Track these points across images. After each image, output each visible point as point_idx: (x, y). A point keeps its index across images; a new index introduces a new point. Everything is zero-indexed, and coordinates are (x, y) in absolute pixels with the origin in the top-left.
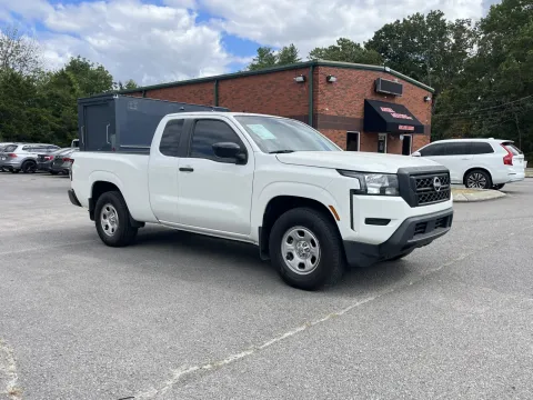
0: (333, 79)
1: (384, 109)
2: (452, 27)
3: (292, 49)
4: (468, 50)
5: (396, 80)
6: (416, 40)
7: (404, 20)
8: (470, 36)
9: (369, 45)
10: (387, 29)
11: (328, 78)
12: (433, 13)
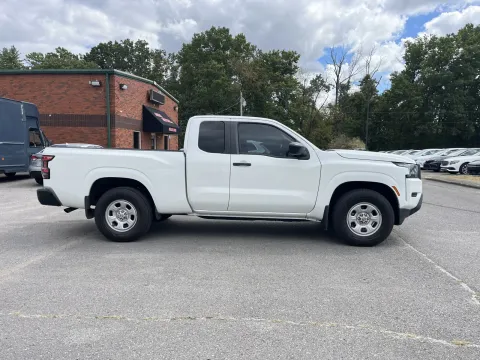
0: (125, 87)
1: (157, 115)
2: (152, 54)
3: (13, 50)
4: (164, 73)
5: (160, 92)
6: (126, 60)
7: (116, 43)
8: (165, 63)
9: (87, 58)
10: (101, 46)
11: (121, 86)
12: (140, 42)
